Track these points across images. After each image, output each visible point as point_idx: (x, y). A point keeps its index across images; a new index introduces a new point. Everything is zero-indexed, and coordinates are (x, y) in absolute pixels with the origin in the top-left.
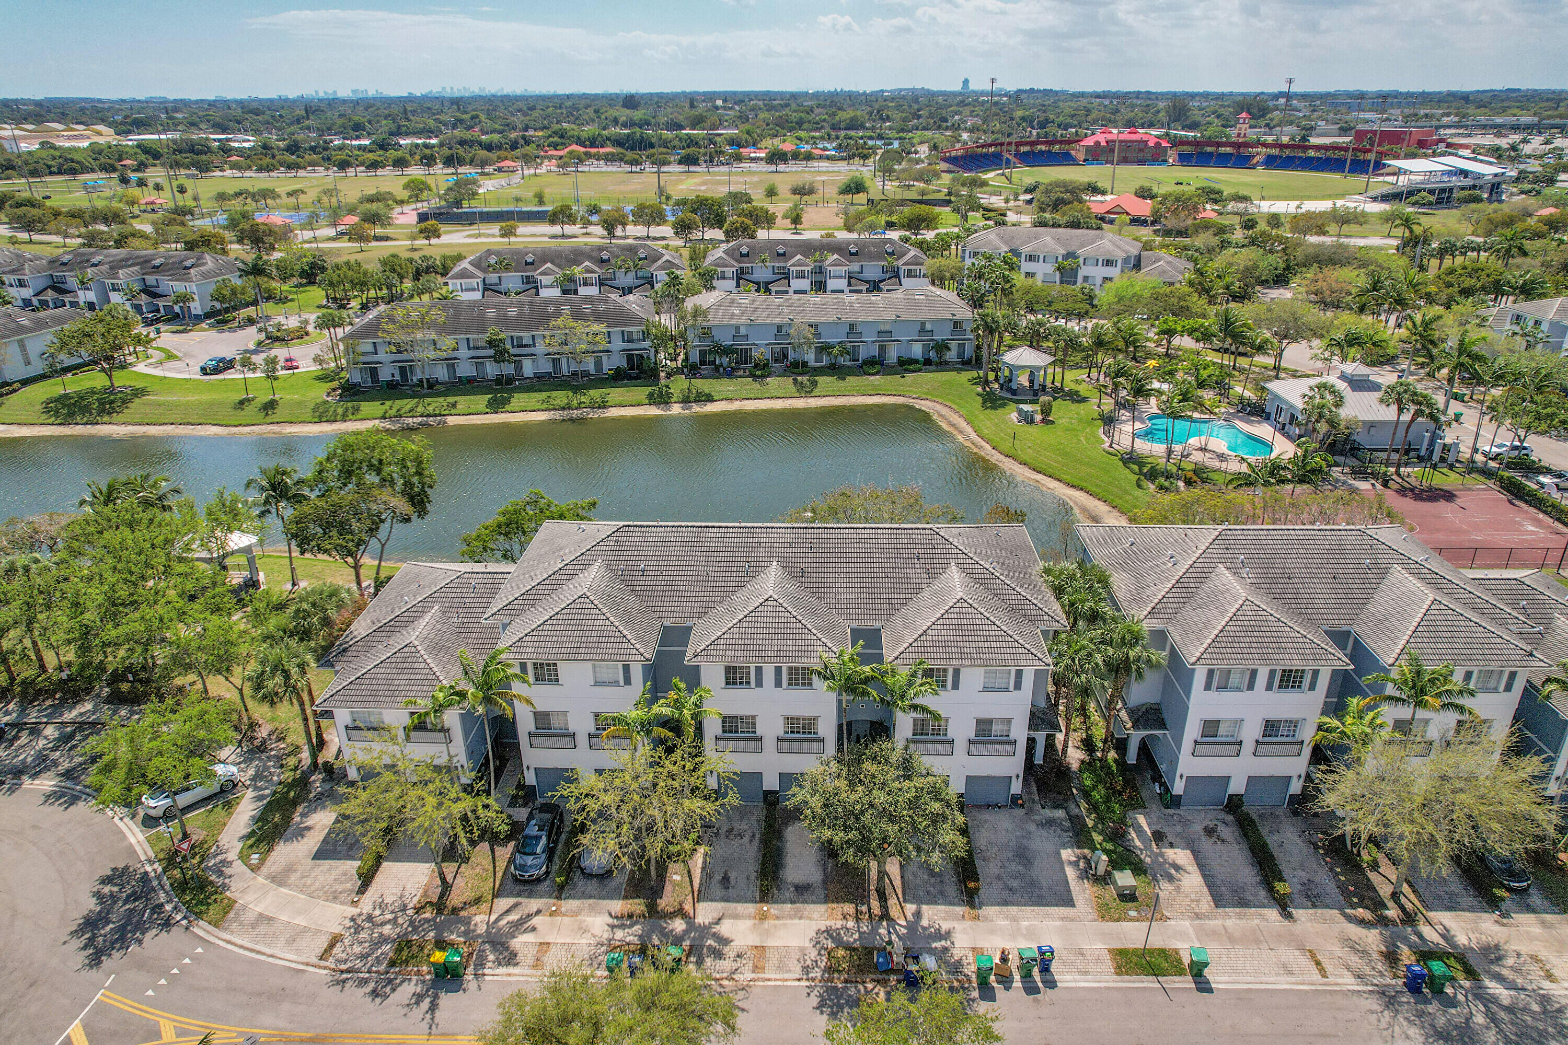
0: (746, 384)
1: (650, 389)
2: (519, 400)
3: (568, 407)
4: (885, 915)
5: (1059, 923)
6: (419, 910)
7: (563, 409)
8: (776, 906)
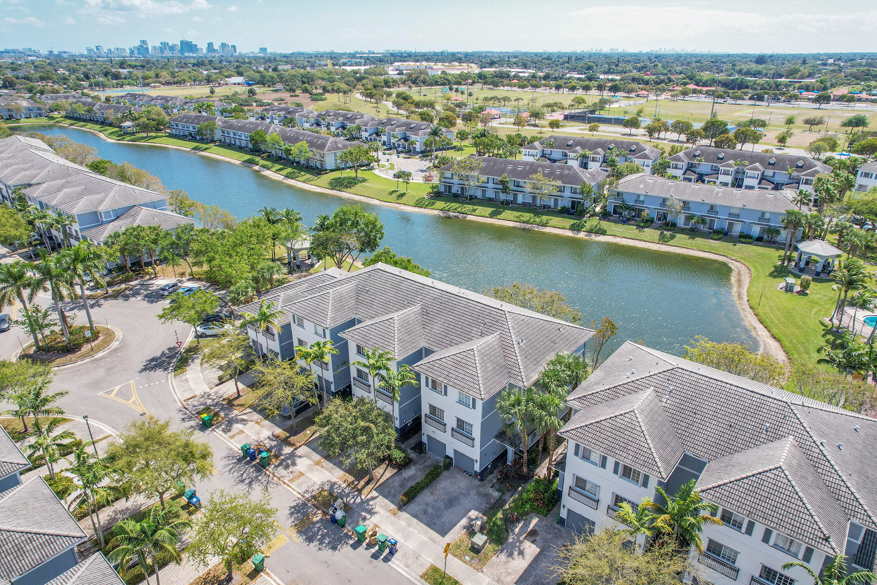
0: (631, 229)
1: (575, 221)
2: (508, 214)
3: (527, 222)
4: (360, 491)
5: (426, 539)
6: (224, 399)
7: (524, 222)
8: (327, 462)
